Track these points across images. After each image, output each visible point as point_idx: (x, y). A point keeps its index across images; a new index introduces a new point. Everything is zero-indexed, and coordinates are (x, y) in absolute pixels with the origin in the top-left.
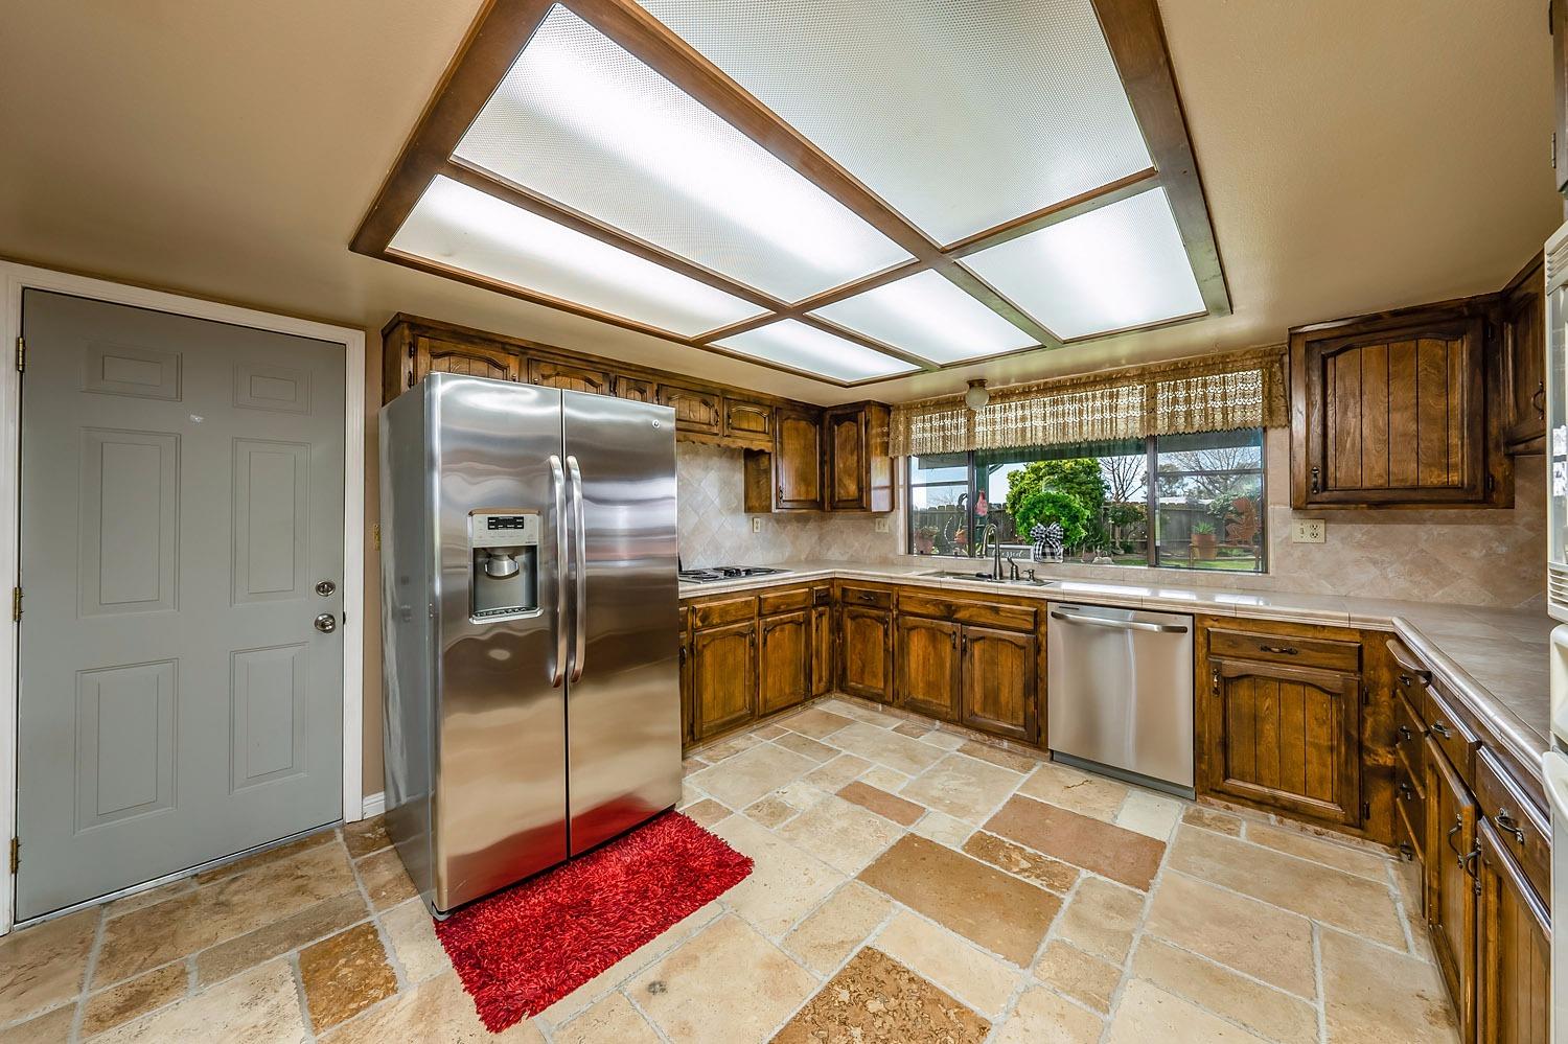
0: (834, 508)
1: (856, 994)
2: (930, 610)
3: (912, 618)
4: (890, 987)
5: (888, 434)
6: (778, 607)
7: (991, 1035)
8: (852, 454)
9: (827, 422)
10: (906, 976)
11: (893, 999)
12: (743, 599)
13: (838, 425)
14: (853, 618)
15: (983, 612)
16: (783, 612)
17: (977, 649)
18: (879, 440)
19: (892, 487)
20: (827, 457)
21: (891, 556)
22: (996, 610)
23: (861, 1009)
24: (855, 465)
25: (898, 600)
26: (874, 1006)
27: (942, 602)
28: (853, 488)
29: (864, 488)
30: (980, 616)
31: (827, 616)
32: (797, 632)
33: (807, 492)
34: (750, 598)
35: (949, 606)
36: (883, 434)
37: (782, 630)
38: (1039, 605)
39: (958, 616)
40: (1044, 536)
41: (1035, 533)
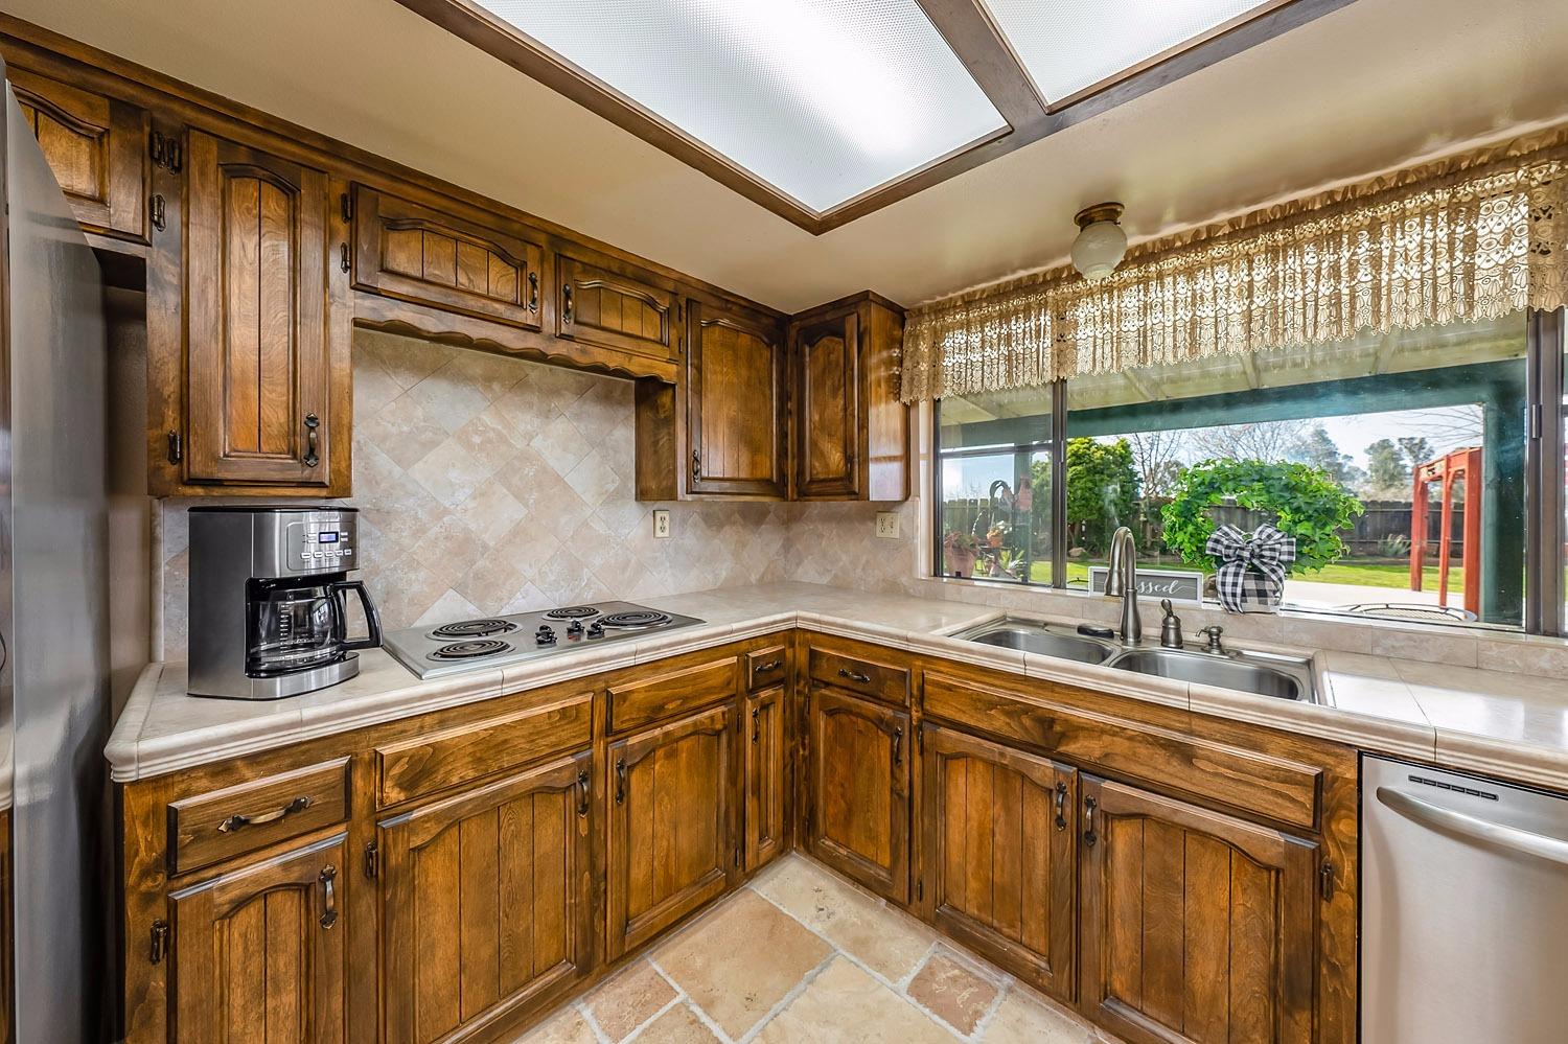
0: (803, 494)
2: (998, 722)
3: (953, 734)
5: (901, 362)
6: (661, 708)
8: (835, 396)
9: (791, 344)
12: (556, 706)
13: (812, 346)
14: (831, 713)
15: (1143, 751)
16: (673, 717)
17: (1123, 838)
18: (883, 373)
19: (907, 459)
20: (790, 406)
21: (904, 580)
22: (1186, 754)
24: (841, 414)
25: (922, 689)
27: (1028, 710)
28: (835, 457)
29: (856, 457)
30: (1133, 757)
31: (780, 706)
32: (710, 754)
33: (753, 465)
34: (579, 700)
35: (1047, 722)
36: (890, 362)
37: (672, 755)
38: (1330, 760)
39: (1071, 748)
40: (1246, 554)
41: (1219, 547)
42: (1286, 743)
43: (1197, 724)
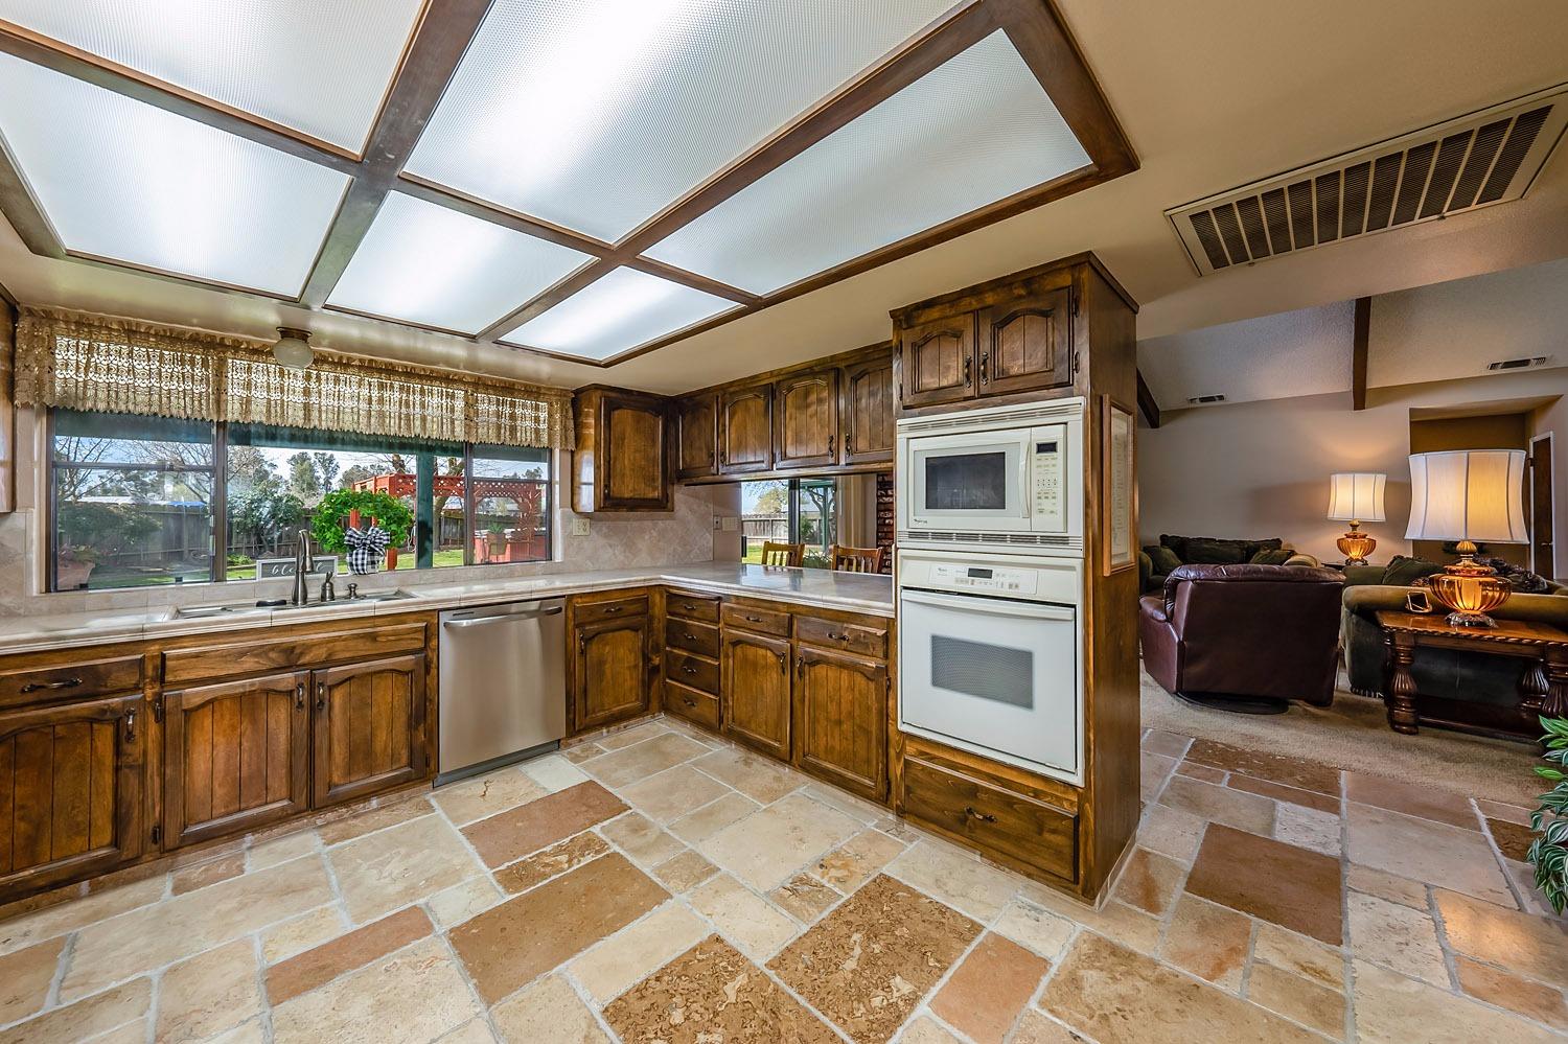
1: (659, 1033)
4: (661, 1000)
7: (724, 936)
10: (652, 983)
11: (674, 999)
17: (340, 696)
23: (678, 1030)
25: (162, 667)
26: (677, 1017)
35: (286, 650)
38: (429, 618)
39: (306, 659)
40: (368, 542)
41: (352, 539)
42: (414, 617)
43: (378, 622)
